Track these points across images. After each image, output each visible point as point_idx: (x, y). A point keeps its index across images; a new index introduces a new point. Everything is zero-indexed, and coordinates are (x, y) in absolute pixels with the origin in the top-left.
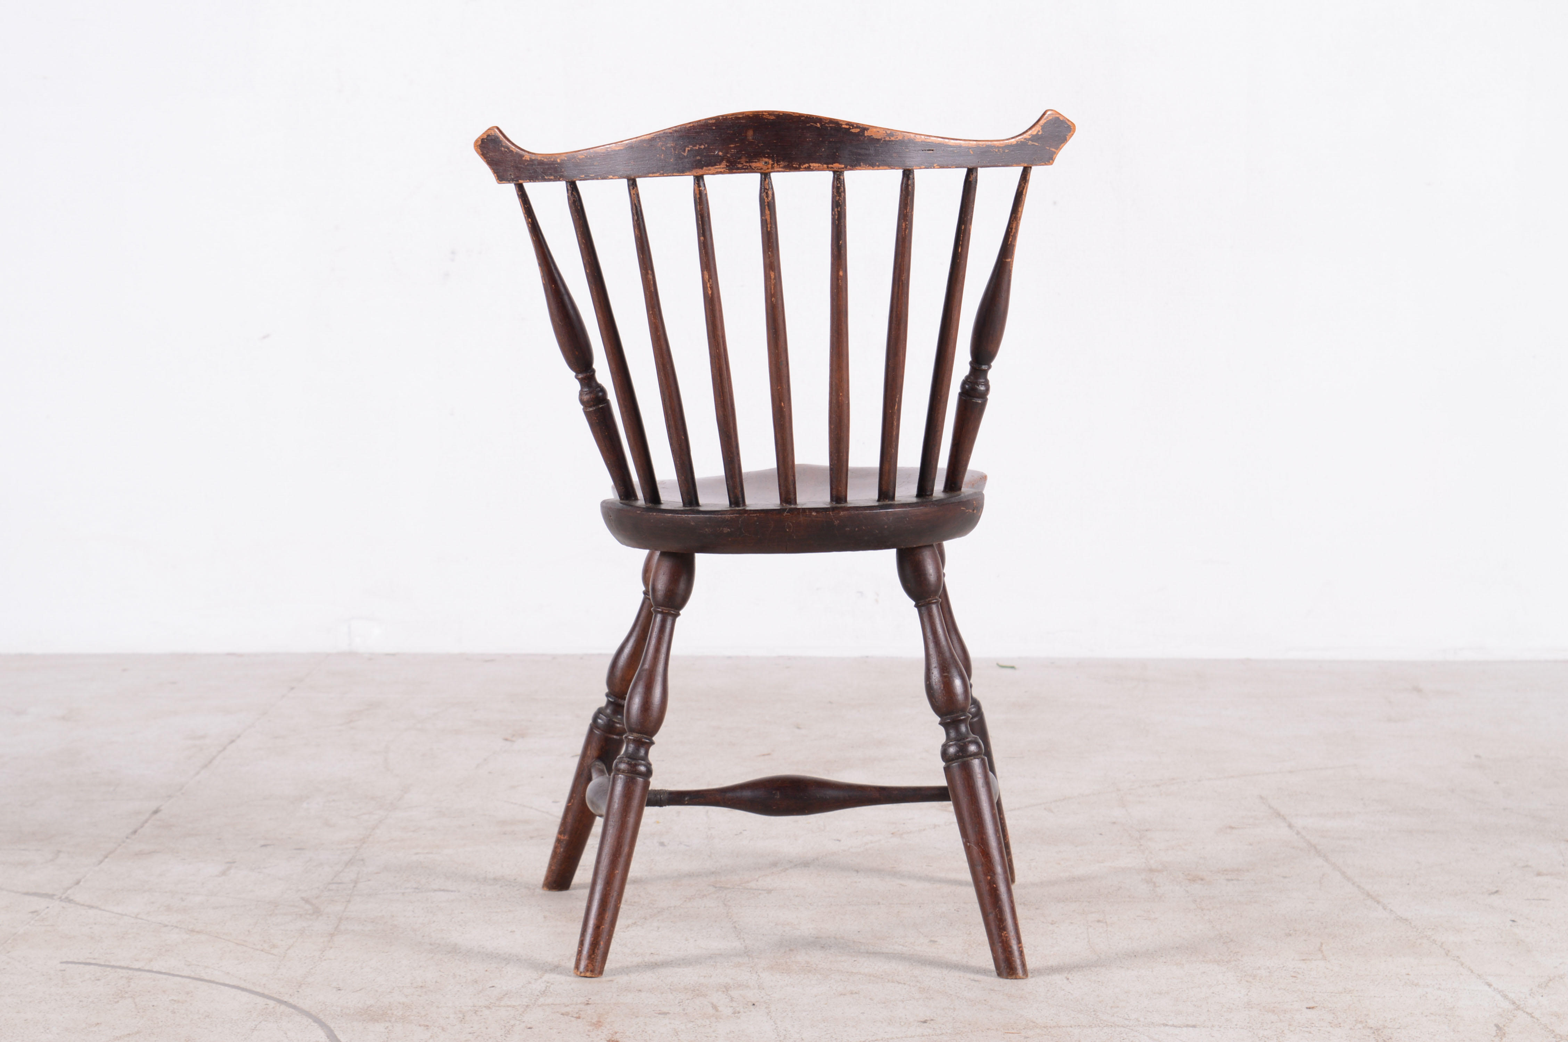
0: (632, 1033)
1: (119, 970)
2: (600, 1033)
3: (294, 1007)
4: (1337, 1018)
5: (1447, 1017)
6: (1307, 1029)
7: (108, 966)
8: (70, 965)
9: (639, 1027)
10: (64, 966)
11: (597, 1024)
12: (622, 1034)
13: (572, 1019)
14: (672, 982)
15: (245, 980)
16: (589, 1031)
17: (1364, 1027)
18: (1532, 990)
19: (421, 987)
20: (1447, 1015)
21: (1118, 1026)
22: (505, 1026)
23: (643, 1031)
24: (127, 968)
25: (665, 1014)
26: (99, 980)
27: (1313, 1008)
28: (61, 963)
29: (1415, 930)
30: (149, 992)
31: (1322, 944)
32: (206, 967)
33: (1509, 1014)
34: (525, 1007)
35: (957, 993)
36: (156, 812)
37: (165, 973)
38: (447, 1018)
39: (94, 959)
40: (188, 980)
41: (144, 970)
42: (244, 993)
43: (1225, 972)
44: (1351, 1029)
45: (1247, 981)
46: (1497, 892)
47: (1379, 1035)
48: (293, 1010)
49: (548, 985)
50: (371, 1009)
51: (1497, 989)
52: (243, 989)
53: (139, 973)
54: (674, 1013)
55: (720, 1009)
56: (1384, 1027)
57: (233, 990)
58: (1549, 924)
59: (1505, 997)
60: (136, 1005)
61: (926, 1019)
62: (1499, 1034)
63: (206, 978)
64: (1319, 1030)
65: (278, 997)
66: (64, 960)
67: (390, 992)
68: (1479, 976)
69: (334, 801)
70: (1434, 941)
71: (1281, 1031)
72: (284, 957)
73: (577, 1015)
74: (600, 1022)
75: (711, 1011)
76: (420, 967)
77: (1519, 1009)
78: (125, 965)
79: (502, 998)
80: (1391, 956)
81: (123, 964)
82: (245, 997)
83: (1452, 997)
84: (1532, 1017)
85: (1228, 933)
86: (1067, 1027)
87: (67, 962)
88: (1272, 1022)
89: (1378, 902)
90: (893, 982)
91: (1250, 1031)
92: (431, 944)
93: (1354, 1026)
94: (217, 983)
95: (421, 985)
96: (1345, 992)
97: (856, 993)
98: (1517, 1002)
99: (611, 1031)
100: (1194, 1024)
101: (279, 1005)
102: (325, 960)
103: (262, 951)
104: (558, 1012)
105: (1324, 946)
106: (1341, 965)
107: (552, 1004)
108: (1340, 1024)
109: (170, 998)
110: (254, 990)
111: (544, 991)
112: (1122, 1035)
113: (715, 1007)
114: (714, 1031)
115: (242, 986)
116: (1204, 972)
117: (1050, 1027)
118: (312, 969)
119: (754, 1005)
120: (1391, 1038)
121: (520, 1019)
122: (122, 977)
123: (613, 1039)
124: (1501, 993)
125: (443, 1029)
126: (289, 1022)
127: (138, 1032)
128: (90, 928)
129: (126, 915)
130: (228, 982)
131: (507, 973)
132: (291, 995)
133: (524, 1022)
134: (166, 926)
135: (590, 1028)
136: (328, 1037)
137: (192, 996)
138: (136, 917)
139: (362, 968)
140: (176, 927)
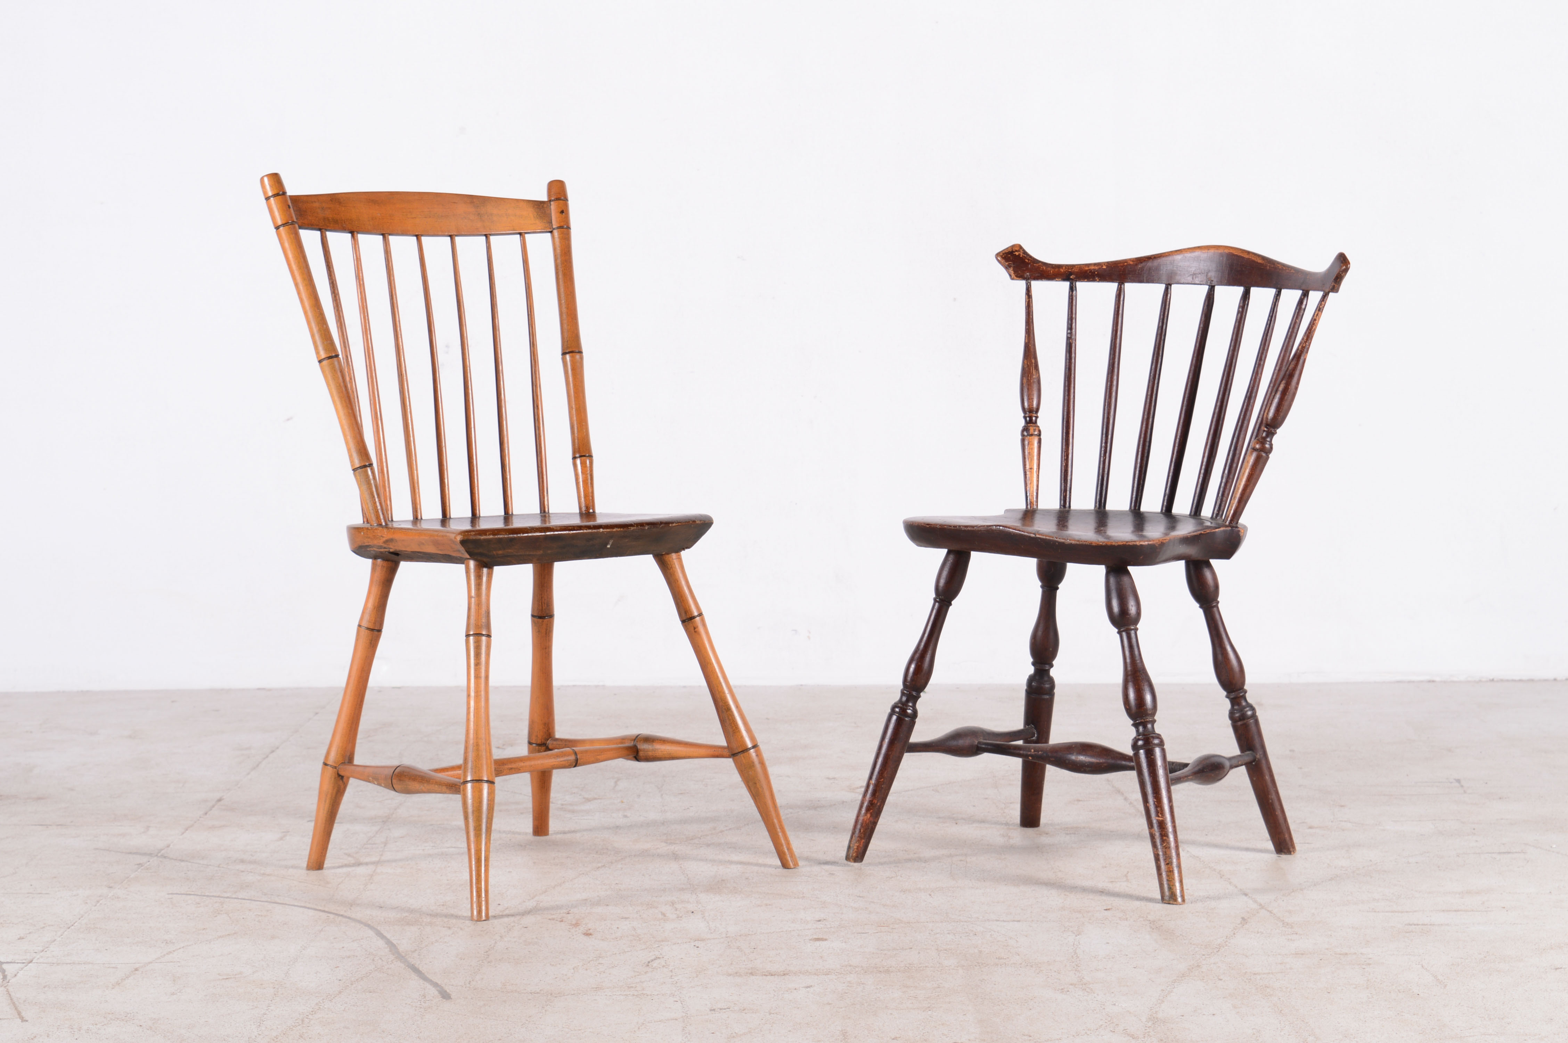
0: (602, 929)
1: (213, 898)
2: (577, 930)
3: (349, 918)
6: (1100, 922)
7: (204, 896)
8: (175, 895)
9: (607, 926)
10: (170, 896)
11: (575, 925)
12: (594, 930)
13: (557, 922)
15: (308, 903)
16: (569, 928)
21: (962, 922)
22: (507, 927)
23: (610, 928)
24: (218, 897)
25: (626, 918)
26: (199, 904)
27: (1109, 909)
30: (238, 910)
31: (1128, 872)
32: (279, 896)
34: (520, 915)
36: (220, 800)
37: (248, 900)
39: (193, 892)
40: (266, 903)
41: (232, 898)
42: (310, 910)
44: (1134, 921)
48: (348, 920)
50: (406, 918)
52: (309, 908)
53: (229, 899)
54: (633, 918)
55: (667, 915)
56: (1159, 920)
57: (302, 909)
60: (230, 918)
61: (820, 919)
63: (280, 902)
65: (336, 912)
66: (170, 892)
69: (362, 791)
72: (337, 889)
73: (561, 920)
74: (578, 923)
75: (660, 916)
78: (217, 895)
81: (215, 894)
82: (310, 912)
87: (172, 894)
94: (289, 905)
97: (770, 905)
99: (586, 929)
100: (1019, 919)
101: (337, 917)
102: (368, 890)
103: (318, 885)
104: (546, 918)
105: (1129, 873)
109: (255, 914)
110: (317, 908)
111: (533, 907)
113: (664, 914)
115: (308, 906)
118: (357, 895)
119: (693, 912)
121: (518, 922)
122: (216, 902)
123: (587, 933)
125: (461, 929)
126: (346, 926)
127: (235, 933)
128: (185, 873)
129: (210, 865)
130: (296, 904)
131: (507, 896)
132: (345, 911)
133: (521, 924)
134: (243, 872)
135: (571, 927)
136: (377, 935)
137: (271, 913)
138: (219, 867)
139: (397, 895)
140: (251, 872)
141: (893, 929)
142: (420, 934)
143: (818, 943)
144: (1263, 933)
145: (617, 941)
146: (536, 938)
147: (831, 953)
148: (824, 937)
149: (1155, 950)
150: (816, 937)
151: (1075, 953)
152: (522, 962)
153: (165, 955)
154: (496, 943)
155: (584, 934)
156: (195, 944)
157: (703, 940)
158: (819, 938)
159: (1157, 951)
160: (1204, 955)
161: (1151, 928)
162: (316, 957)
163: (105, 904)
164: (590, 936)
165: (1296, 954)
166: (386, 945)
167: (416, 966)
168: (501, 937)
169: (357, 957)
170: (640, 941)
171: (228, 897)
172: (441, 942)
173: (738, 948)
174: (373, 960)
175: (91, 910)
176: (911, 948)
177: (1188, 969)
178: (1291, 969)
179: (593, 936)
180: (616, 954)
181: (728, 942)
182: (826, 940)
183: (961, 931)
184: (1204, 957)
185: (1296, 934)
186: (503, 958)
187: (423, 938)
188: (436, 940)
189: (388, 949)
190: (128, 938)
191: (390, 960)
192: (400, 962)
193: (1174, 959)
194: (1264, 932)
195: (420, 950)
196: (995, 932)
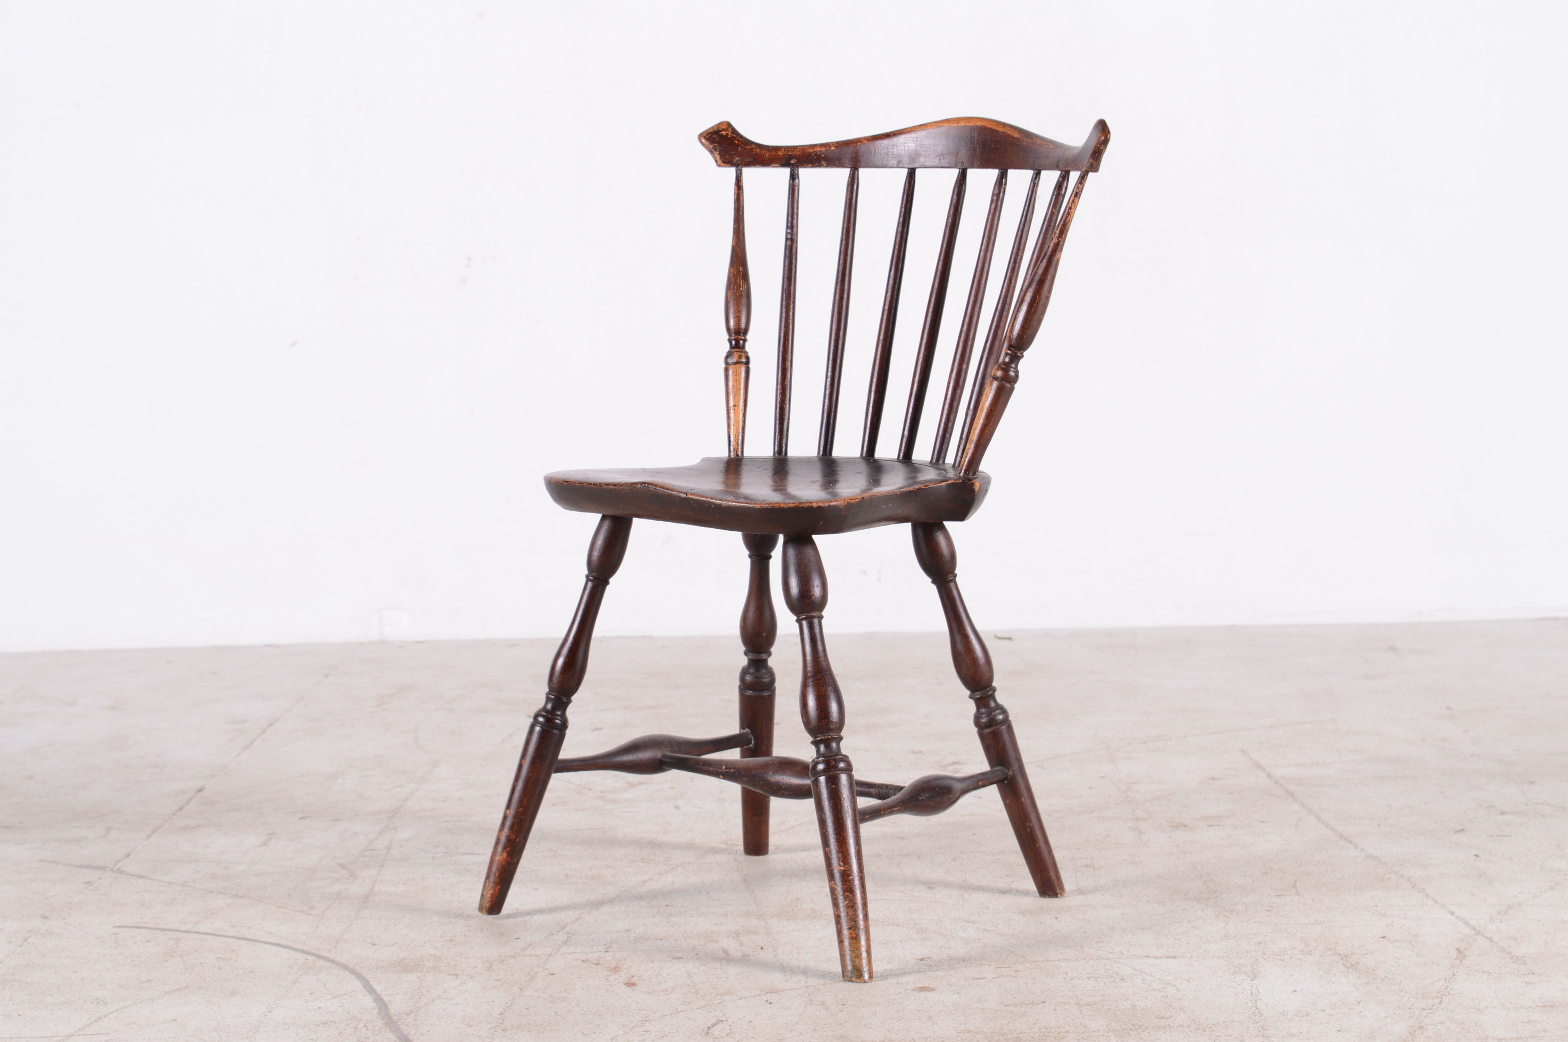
0: (648, 976)
1: (168, 932)
2: (618, 977)
3: (332, 961)
4: (1309, 947)
5: (1412, 943)
6: (1280, 957)
7: (158, 929)
8: (123, 929)
9: (655, 971)
10: (116, 930)
11: (615, 969)
12: (638, 978)
13: (593, 965)
14: (685, 930)
15: (286, 938)
16: (608, 975)
17: (1333, 954)
18: (1492, 917)
19: (451, 940)
20: (1411, 941)
21: (1103, 959)
22: (529, 973)
23: (658, 974)
24: (176, 930)
26: (149, 941)
28: (114, 927)
29: (1384, 866)
30: (196, 951)
31: (1296, 881)
32: (250, 928)
33: (1470, 938)
34: (548, 955)
35: (952, 933)
36: (200, 790)
37: (211, 934)
38: (475, 967)
39: (145, 923)
40: (233, 940)
41: (192, 932)
42: (285, 950)
43: (1204, 909)
44: (1321, 956)
45: (1225, 916)
46: (1462, 830)
47: (1347, 960)
48: (331, 964)
49: (569, 935)
50: (404, 961)
51: (1460, 917)
52: (285, 947)
53: (187, 934)
54: (688, 958)
55: (731, 953)
57: (276, 948)
58: (1510, 858)
59: (1467, 923)
60: (185, 963)
61: (923, 957)
62: (1460, 957)
63: (250, 937)
64: (1291, 957)
65: (317, 953)
66: (117, 924)
67: (422, 946)
68: (1443, 905)
69: (367, 776)
70: (1402, 876)
71: (1255, 960)
72: (322, 917)
73: (597, 962)
74: (618, 967)
75: (722, 955)
76: (450, 922)
77: (1479, 934)
78: (174, 928)
79: (526, 948)
80: (1360, 890)
81: (171, 927)
82: (285, 953)
83: (1416, 925)
84: (1491, 941)
85: (1208, 873)
86: (1055, 961)
87: (119, 927)
88: (1247, 952)
89: (1350, 842)
90: (893, 925)
91: (1226, 960)
92: (459, 902)
93: (1324, 954)
94: (260, 942)
95: (450, 939)
96: (1316, 923)
98: (1478, 928)
99: (628, 975)
100: (1174, 955)
101: (317, 959)
102: (361, 919)
103: (302, 912)
104: (579, 960)
105: (1297, 883)
106: (1313, 899)
107: (573, 952)
108: (1311, 951)
109: (216, 956)
110: (295, 946)
111: (566, 941)
112: (1106, 967)
113: (726, 952)
114: (724, 973)
115: (283, 944)
116: (1185, 909)
117: (1039, 962)
118: (348, 927)
119: (762, 948)
120: (1358, 963)
121: (543, 966)
122: (171, 939)
123: (630, 982)
124: (1463, 921)
125: (471, 977)
126: (327, 974)
127: (187, 987)
128: (141, 896)
129: (174, 883)
130: (270, 940)
131: (531, 926)
132: (329, 951)
133: (547, 969)
134: (211, 892)
135: (609, 973)
136: (364, 987)
137: (236, 954)
138: (183, 885)
139: (395, 925)
140: (221, 893)
141: (1017, 971)
142: (419, 986)
143: (923, 994)
144: (1490, 973)
145: (668, 994)
146: (565, 990)
147: (942, 1011)
148: (931, 986)
149: (1359, 1002)
150: (921, 985)
151: (1257, 1008)
152: (546, 1030)
153: (92, 1023)
154: (514, 999)
155: (626, 984)
156: (134, 1004)
157: (776, 992)
158: (924, 987)
159: (1361, 1003)
160: (1424, 1009)
161: (1345, 966)
162: (284, 1023)
163: (33, 943)
164: (634, 988)
165: (1543, 1006)
166: (375, 1004)
167: (409, 1037)
168: (521, 989)
169: (335, 1023)
170: (697, 994)
171: (187, 932)
172: (444, 998)
173: (822, 1004)
174: (356, 1028)
175: (14, 953)
176: (1044, 1002)
177: (1410, 1033)
178: (1544, 1031)
179: (637, 987)
180: (666, 1015)
181: (810, 995)
182: (933, 989)
183: (1103, 974)
184: (1424, 1012)
185: (1533, 973)
186: (521, 1024)
187: (422, 992)
188: (439, 996)
189: (377, 1011)
190: (51, 995)
191: (377, 1028)
192: (390, 1030)
193: (1386, 1017)
194: (1492, 971)
195: (417, 1011)
196: (1147, 975)
